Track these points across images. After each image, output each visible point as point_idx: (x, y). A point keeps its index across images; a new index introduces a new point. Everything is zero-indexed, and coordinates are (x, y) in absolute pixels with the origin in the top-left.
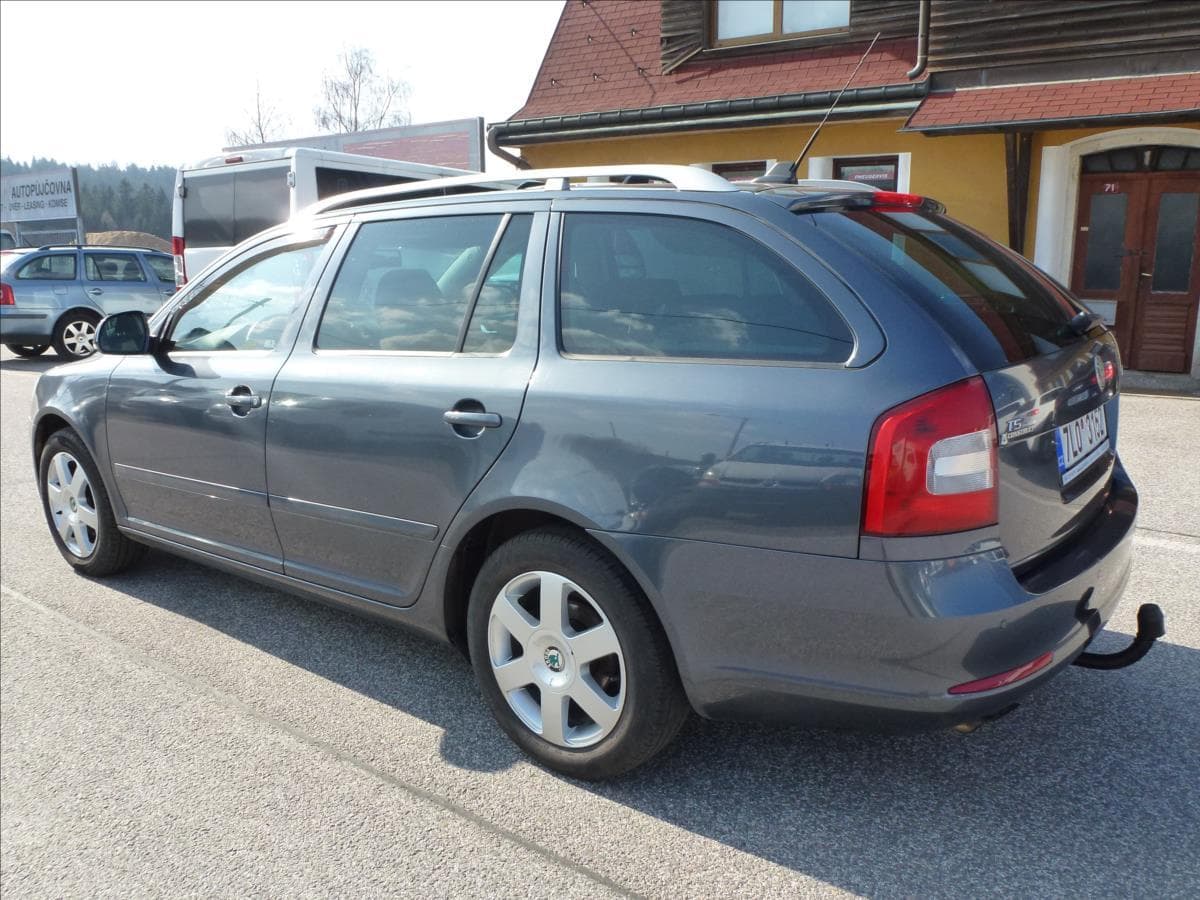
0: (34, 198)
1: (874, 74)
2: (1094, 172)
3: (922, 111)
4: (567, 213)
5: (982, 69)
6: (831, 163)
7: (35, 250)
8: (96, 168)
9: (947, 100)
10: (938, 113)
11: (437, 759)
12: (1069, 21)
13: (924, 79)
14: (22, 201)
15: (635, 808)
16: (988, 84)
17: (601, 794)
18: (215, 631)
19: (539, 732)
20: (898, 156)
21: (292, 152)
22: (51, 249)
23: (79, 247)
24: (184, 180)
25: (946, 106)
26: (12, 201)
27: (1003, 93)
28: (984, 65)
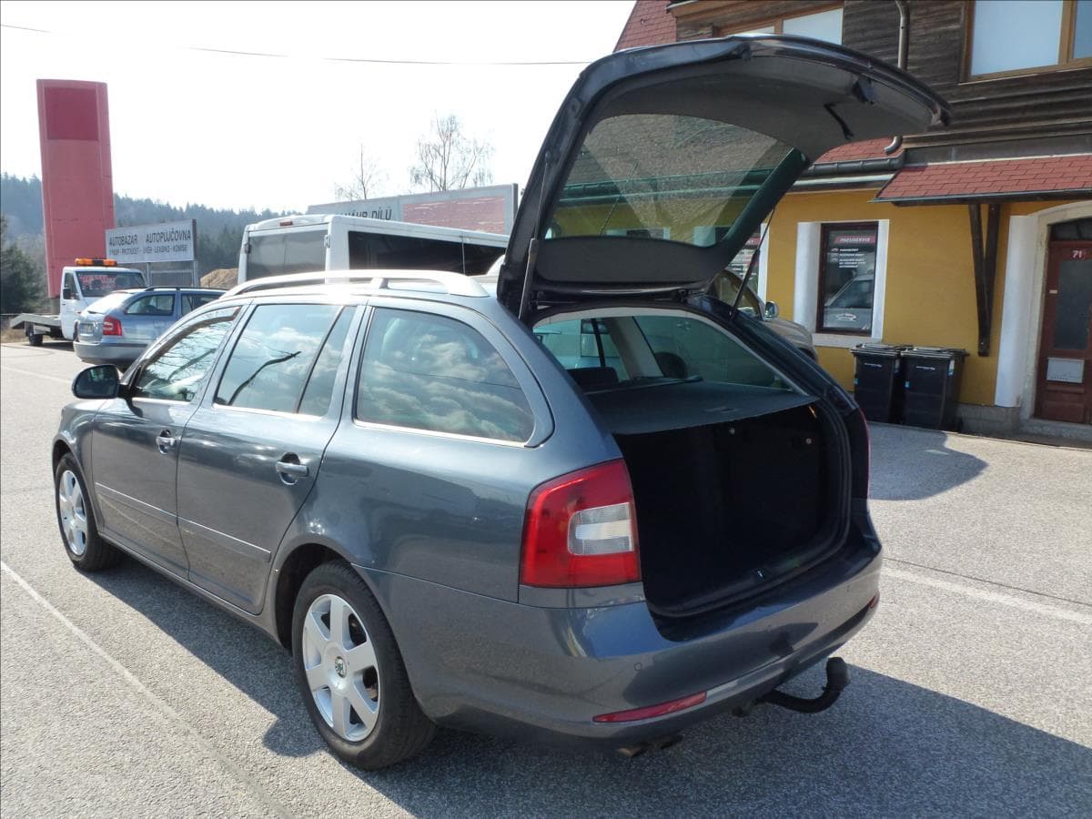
0: (162, 244)
1: (858, 149)
2: (1063, 240)
3: (893, 184)
4: (377, 307)
5: (953, 145)
6: (820, 227)
7: (142, 290)
8: (237, 213)
9: (919, 173)
10: (909, 185)
11: (260, 741)
12: (1031, 102)
13: (899, 153)
14: (154, 245)
15: (387, 795)
16: (957, 159)
17: (368, 782)
18: (150, 623)
19: (331, 725)
20: (877, 223)
21: (329, 218)
22: (156, 290)
23: (178, 288)
24: (249, 239)
25: (914, 179)
26: (146, 245)
27: (969, 167)
28: (954, 142)
